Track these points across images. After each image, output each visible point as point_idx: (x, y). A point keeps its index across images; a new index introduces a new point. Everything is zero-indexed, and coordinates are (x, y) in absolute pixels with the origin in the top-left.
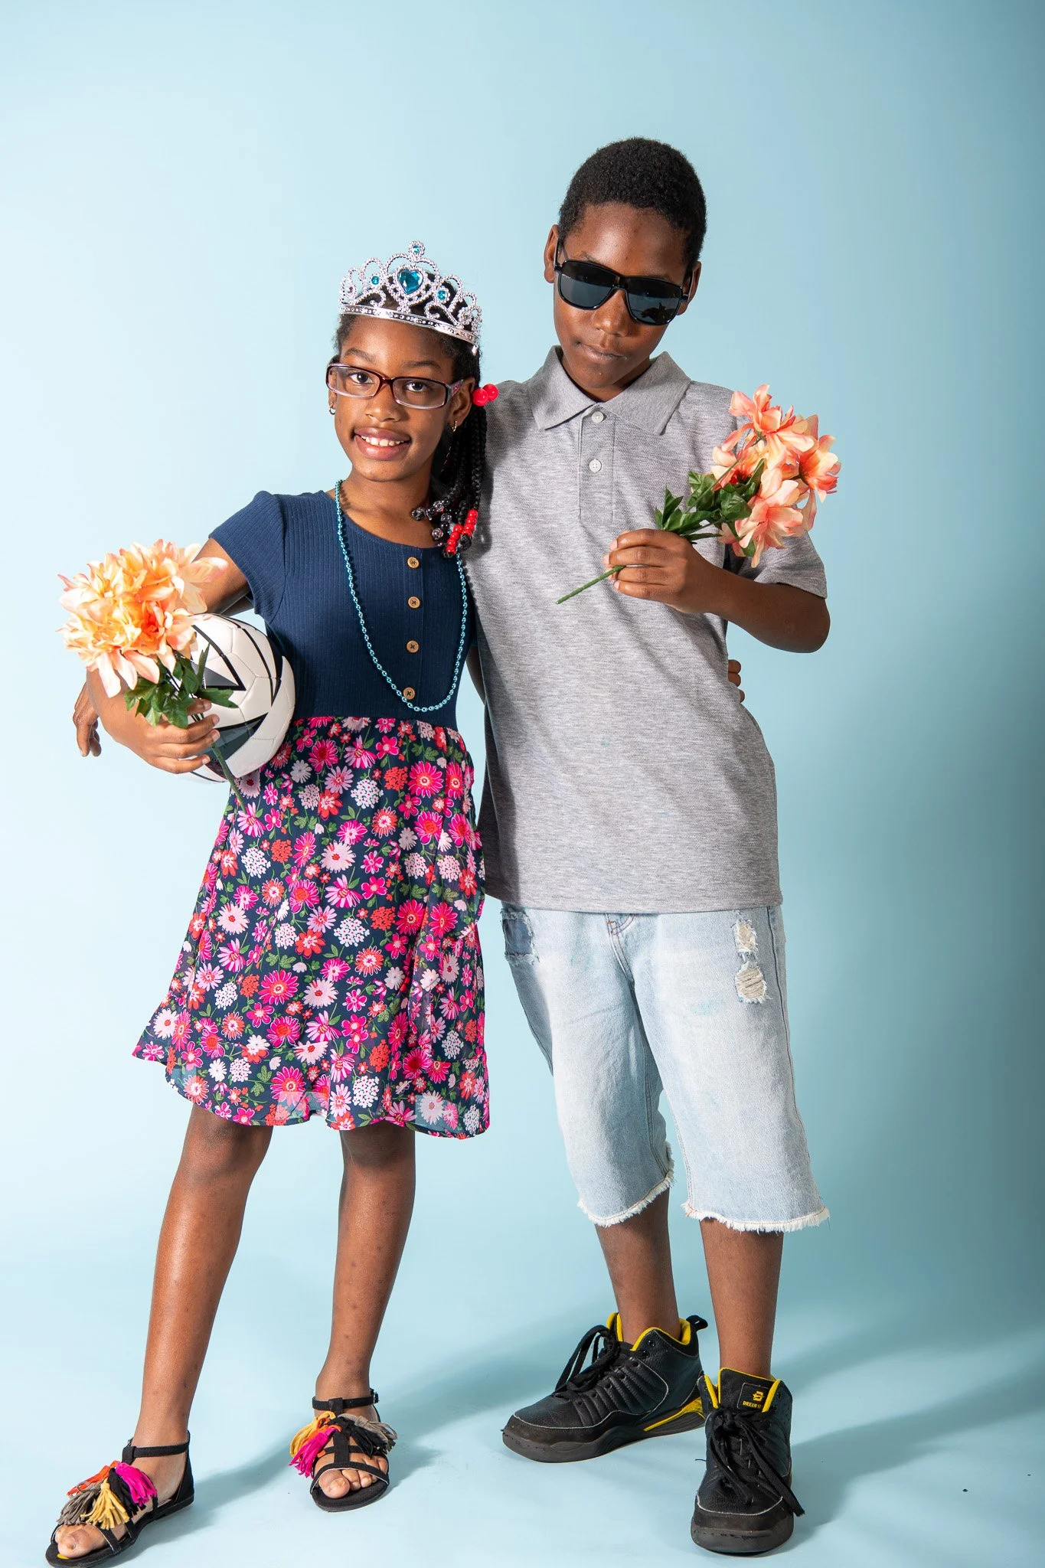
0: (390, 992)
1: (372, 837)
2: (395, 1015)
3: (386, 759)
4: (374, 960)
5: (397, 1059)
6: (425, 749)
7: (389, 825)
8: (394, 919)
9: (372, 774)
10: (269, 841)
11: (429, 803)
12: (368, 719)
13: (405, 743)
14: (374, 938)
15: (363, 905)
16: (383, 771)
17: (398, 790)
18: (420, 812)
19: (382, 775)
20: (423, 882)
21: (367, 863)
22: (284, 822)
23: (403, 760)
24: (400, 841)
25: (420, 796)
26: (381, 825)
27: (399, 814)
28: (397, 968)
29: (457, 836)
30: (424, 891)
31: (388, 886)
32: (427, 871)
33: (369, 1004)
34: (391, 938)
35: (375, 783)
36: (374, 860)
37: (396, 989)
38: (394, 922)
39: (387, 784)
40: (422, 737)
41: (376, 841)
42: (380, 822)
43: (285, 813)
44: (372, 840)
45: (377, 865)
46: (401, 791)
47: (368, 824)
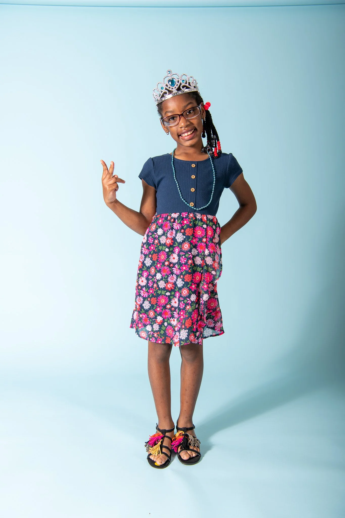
0: (192, 302)
1: (182, 251)
2: (194, 310)
3: (186, 226)
4: (186, 292)
5: (196, 324)
6: (199, 222)
7: (187, 247)
8: (192, 278)
9: (181, 231)
10: (151, 254)
11: (201, 240)
12: (178, 213)
13: (191, 220)
14: (186, 284)
15: (181, 274)
16: (185, 230)
17: (190, 235)
18: (198, 243)
19: (185, 231)
20: (200, 266)
21: (181, 260)
22: (156, 248)
23: (191, 226)
24: (192, 252)
25: (198, 238)
26: (185, 247)
27: (191, 243)
28: (194, 294)
29: (211, 250)
30: (201, 269)
31: (189, 267)
32: (202, 262)
33: (186, 306)
34: (191, 284)
35: (182, 234)
36: (184, 259)
37: (194, 301)
38: (192, 279)
39: (186, 234)
40: (197, 218)
41: (184, 253)
42: (185, 246)
43: (156, 245)
44: (182, 252)
45: (185, 260)
46: (191, 236)
47: (180, 247)
